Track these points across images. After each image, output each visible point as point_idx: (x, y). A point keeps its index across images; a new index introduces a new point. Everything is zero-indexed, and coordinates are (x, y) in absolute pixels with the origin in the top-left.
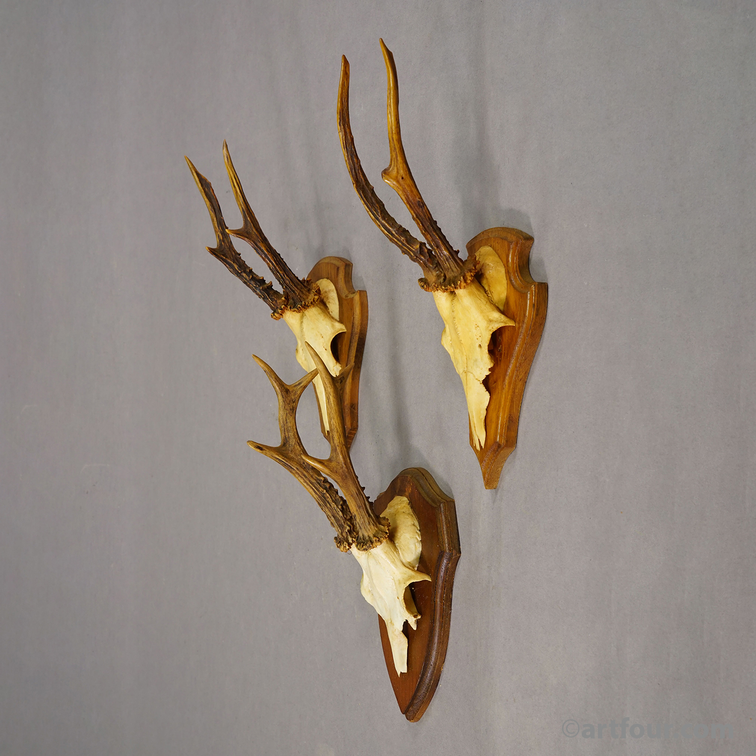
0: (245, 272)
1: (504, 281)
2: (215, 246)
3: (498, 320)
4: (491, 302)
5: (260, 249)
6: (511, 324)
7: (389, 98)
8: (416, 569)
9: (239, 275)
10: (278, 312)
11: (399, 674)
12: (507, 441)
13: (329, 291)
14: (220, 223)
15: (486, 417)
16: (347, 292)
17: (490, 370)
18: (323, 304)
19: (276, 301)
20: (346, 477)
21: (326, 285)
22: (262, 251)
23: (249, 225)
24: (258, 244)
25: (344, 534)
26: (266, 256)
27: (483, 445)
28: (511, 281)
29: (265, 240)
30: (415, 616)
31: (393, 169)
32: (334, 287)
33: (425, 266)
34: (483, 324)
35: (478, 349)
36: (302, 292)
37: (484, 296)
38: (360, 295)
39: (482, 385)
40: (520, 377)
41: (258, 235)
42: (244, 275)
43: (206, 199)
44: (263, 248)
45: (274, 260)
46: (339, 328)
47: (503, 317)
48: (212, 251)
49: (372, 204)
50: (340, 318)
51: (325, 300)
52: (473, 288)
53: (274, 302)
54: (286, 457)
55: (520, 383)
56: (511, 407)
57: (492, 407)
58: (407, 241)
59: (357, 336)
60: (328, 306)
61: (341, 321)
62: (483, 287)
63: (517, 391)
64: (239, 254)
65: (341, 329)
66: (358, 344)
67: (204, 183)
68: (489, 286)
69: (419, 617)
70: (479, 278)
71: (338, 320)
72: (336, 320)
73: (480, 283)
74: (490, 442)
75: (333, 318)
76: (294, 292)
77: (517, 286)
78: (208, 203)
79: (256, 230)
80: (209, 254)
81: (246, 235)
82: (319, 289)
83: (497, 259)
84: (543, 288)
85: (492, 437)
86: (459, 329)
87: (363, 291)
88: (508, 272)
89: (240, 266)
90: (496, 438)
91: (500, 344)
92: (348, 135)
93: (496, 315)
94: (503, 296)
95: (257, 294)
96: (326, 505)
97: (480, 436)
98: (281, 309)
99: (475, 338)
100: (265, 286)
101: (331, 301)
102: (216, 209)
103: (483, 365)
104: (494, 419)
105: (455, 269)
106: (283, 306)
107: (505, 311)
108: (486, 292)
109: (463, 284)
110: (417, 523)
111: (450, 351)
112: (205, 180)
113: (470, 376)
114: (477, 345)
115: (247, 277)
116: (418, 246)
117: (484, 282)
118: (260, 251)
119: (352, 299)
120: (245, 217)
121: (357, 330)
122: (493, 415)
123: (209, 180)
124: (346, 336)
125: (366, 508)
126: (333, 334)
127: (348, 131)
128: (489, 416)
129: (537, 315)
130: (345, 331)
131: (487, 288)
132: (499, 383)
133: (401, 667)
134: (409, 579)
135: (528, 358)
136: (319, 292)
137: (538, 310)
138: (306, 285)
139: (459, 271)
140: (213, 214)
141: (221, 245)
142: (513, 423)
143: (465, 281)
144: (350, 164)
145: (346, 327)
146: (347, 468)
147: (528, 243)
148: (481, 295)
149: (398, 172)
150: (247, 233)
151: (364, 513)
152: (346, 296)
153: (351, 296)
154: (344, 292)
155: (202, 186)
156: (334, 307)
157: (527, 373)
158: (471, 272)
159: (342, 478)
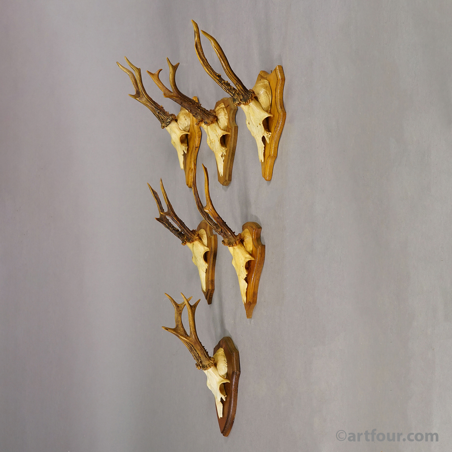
0: (170, 227)
1: (252, 243)
2: (159, 217)
3: (249, 258)
4: (247, 251)
5: (174, 219)
6: (253, 259)
7: (205, 183)
8: (225, 377)
9: (168, 228)
10: (184, 242)
11: (220, 418)
12: (253, 301)
13: (204, 234)
14: (161, 208)
15: (246, 292)
16: (210, 235)
17: (246, 275)
18: (200, 239)
19: (183, 238)
20: (196, 343)
21: (203, 232)
22: (175, 220)
23: (170, 210)
24: (173, 218)
25: (199, 363)
26: (177, 222)
27: (245, 302)
28: (254, 243)
29: (176, 216)
30: (224, 396)
31: (207, 207)
32: (205, 233)
33: (223, 237)
34: (243, 259)
35: (242, 267)
36: (192, 236)
37: (244, 249)
38: (214, 236)
39: (244, 280)
40: (257, 278)
41: (173, 214)
42: (170, 228)
43: (155, 199)
44: (175, 219)
45: (180, 224)
46: (207, 249)
47: (250, 257)
48: (158, 219)
49: (204, 214)
50: (207, 245)
51: (201, 238)
52: (239, 246)
53: (182, 239)
54: (177, 332)
55: (257, 280)
56: (254, 289)
57: (248, 288)
58: (216, 228)
59: (213, 252)
60: (202, 240)
61: (208, 247)
62: (244, 245)
63: (256, 283)
64: (168, 220)
65: (207, 250)
66: (214, 256)
67: (154, 193)
68: (246, 245)
69: (226, 396)
70: (242, 241)
71: (207, 246)
72: (206, 246)
73: (243, 244)
74: (248, 301)
75: (204, 245)
76: (188, 235)
77: (255, 245)
78: (156, 200)
79: (173, 212)
80: (156, 220)
81: (168, 214)
82: (199, 234)
83: (250, 234)
84: (263, 247)
85: (248, 300)
86: (236, 259)
87: (216, 235)
88: (253, 240)
89: (168, 225)
90: (249, 300)
91: (250, 265)
92: (196, 190)
93: (248, 256)
94: (251, 249)
95: (176, 235)
96: (192, 351)
97: (244, 298)
98: (185, 242)
99: (241, 263)
100: (179, 232)
101: (204, 238)
102: (159, 203)
103: (243, 273)
104: (249, 293)
105: (233, 239)
106: (185, 240)
107: (251, 255)
108: (244, 247)
109: (235, 245)
110: (226, 360)
111: (235, 267)
112: (155, 192)
113: (240, 276)
114: (242, 266)
115: (171, 229)
116: (220, 230)
117: (244, 243)
118: (174, 220)
119: (211, 238)
120: (168, 207)
121: (213, 250)
122: (248, 291)
123: (156, 192)
124: (209, 252)
125: (205, 354)
126: (204, 252)
127: (195, 188)
128: (247, 291)
129: (261, 257)
130: (209, 250)
131: (245, 246)
132: (250, 280)
133: (221, 416)
134: (221, 382)
135: (260, 272)
136: (198, 235)
137: (261, 255)
138: (193, 232)
139: (234, 240)
140: (158, 205)
141: (161, 216)
142: (255, 294)
143: (236, 244)
144: (196, 200)
145: (209, 249)
146: (196, 340)
147: (260, 229)
148: (243, 248)
149: (209, 208)
150: (169, 213)
151: (204, 356)
152: (210, 237)
153: (211, 236)
154: (209, 234)
155: (154, 194)
156: (205, 241)
157: (259, 277)
158: (238, 240)
159: (194, 344)
